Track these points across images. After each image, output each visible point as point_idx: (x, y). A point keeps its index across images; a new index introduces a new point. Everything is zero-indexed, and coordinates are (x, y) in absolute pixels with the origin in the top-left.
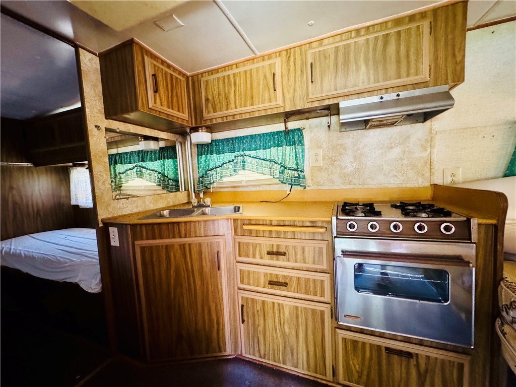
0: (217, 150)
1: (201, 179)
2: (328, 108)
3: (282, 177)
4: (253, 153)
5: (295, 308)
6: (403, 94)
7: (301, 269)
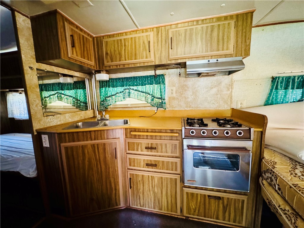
0: (113, 85)
1: (102, 103)
2: (179, 64)
3: (153, 103)
4: (135, 88)
5: (161, 178)
6: (220, 60)
7: (164, 156)
